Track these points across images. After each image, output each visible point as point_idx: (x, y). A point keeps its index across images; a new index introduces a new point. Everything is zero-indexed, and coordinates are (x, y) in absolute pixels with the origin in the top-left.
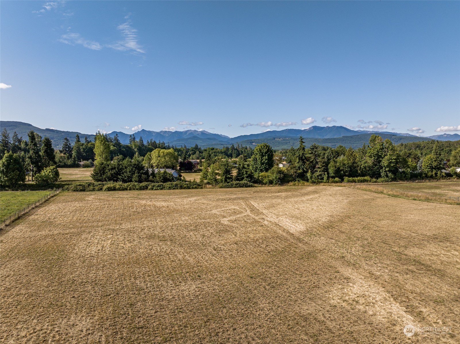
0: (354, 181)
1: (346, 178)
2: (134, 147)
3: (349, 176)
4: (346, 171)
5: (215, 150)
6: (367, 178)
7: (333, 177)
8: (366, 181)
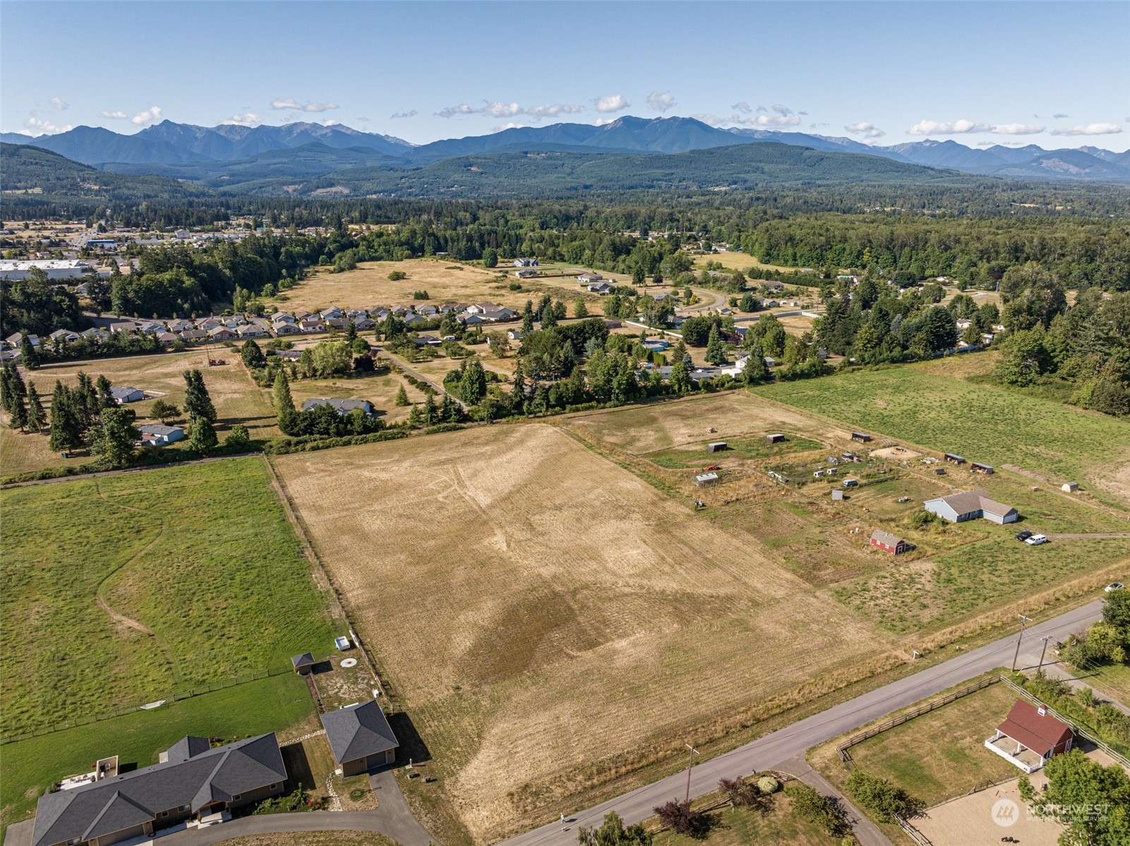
0: (577, 410)
1: (568, 407)
2: (220, 265)
3: (571, 404)
4: (570, 397)
5: (385, 237)
6: (594, 403)
7: (553, 407)
8: (591, 407)
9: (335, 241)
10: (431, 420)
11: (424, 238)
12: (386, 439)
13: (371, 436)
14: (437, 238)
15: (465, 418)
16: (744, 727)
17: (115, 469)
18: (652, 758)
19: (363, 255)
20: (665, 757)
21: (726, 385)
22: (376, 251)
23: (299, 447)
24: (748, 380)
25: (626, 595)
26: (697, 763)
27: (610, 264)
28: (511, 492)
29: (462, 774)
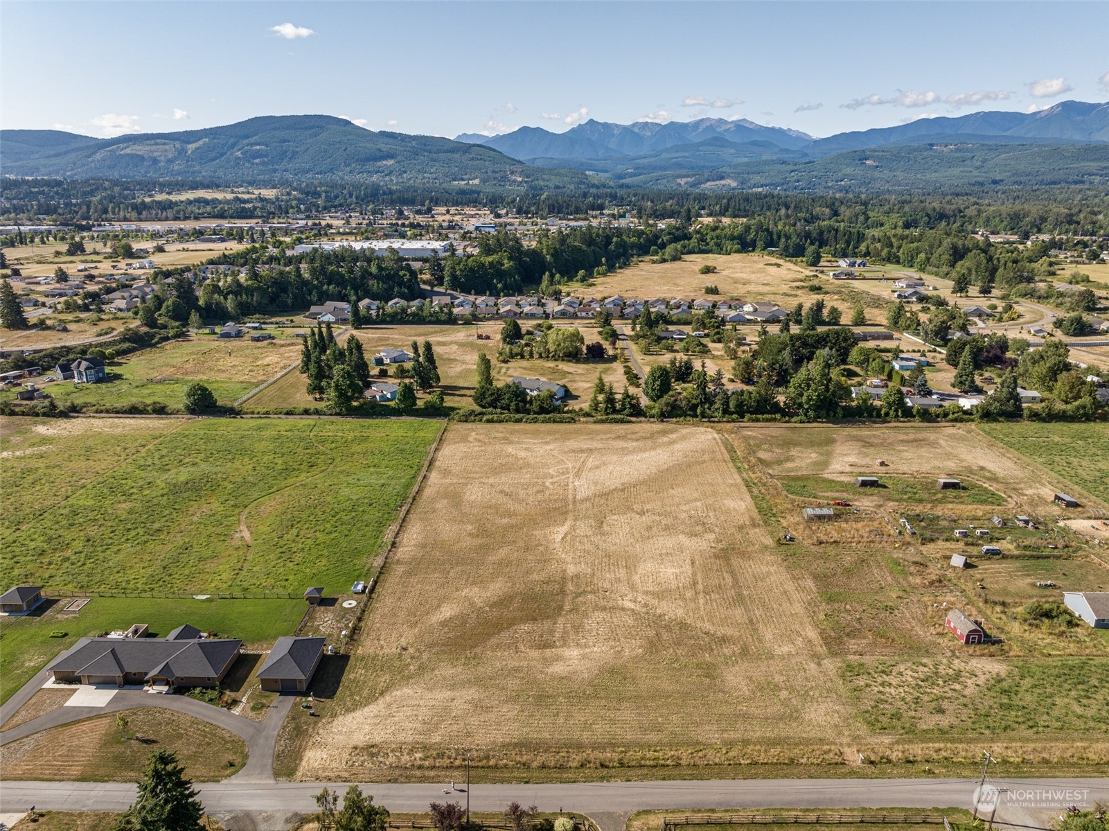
0: (757, 420)
1: (748, 416)
3: (752, 413)
4: (751, 407)
5: (719, 231)
6: (778, 416)
7: (732, 413)
8: (774, 420)
9: (669, 233)
10: (606, 410)
11: (757, 233)
12: (554, 422)
13: (541, 417)
14: (770, 233)
15: (637, 412)
16: (602, 765)
17: (337, 414)
18: (492, 763)
19: (693, 248)
20: (506, 766)
21: (951, 416)
22: (708, 244)
23: (477, 418)
24: (980, 414)
25: (623, 609)
26: (527, 782)
27: (945, 269)
28: (615, 490)
29: (340, 718)
